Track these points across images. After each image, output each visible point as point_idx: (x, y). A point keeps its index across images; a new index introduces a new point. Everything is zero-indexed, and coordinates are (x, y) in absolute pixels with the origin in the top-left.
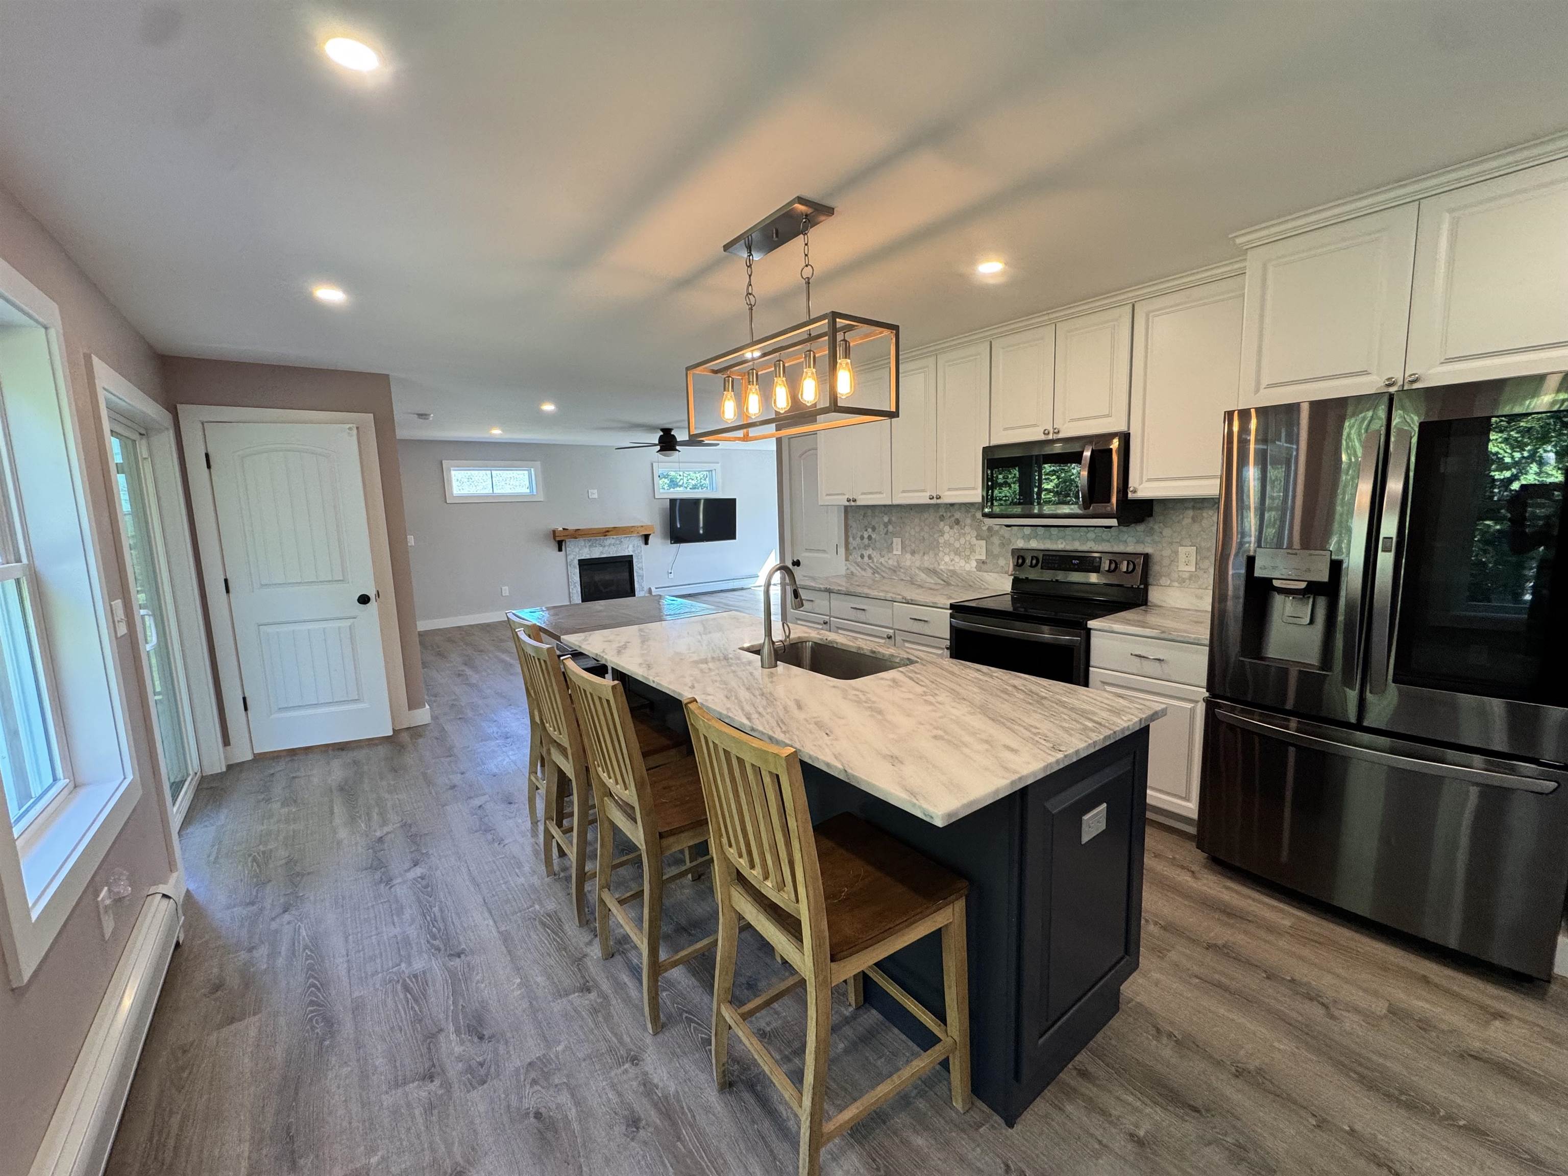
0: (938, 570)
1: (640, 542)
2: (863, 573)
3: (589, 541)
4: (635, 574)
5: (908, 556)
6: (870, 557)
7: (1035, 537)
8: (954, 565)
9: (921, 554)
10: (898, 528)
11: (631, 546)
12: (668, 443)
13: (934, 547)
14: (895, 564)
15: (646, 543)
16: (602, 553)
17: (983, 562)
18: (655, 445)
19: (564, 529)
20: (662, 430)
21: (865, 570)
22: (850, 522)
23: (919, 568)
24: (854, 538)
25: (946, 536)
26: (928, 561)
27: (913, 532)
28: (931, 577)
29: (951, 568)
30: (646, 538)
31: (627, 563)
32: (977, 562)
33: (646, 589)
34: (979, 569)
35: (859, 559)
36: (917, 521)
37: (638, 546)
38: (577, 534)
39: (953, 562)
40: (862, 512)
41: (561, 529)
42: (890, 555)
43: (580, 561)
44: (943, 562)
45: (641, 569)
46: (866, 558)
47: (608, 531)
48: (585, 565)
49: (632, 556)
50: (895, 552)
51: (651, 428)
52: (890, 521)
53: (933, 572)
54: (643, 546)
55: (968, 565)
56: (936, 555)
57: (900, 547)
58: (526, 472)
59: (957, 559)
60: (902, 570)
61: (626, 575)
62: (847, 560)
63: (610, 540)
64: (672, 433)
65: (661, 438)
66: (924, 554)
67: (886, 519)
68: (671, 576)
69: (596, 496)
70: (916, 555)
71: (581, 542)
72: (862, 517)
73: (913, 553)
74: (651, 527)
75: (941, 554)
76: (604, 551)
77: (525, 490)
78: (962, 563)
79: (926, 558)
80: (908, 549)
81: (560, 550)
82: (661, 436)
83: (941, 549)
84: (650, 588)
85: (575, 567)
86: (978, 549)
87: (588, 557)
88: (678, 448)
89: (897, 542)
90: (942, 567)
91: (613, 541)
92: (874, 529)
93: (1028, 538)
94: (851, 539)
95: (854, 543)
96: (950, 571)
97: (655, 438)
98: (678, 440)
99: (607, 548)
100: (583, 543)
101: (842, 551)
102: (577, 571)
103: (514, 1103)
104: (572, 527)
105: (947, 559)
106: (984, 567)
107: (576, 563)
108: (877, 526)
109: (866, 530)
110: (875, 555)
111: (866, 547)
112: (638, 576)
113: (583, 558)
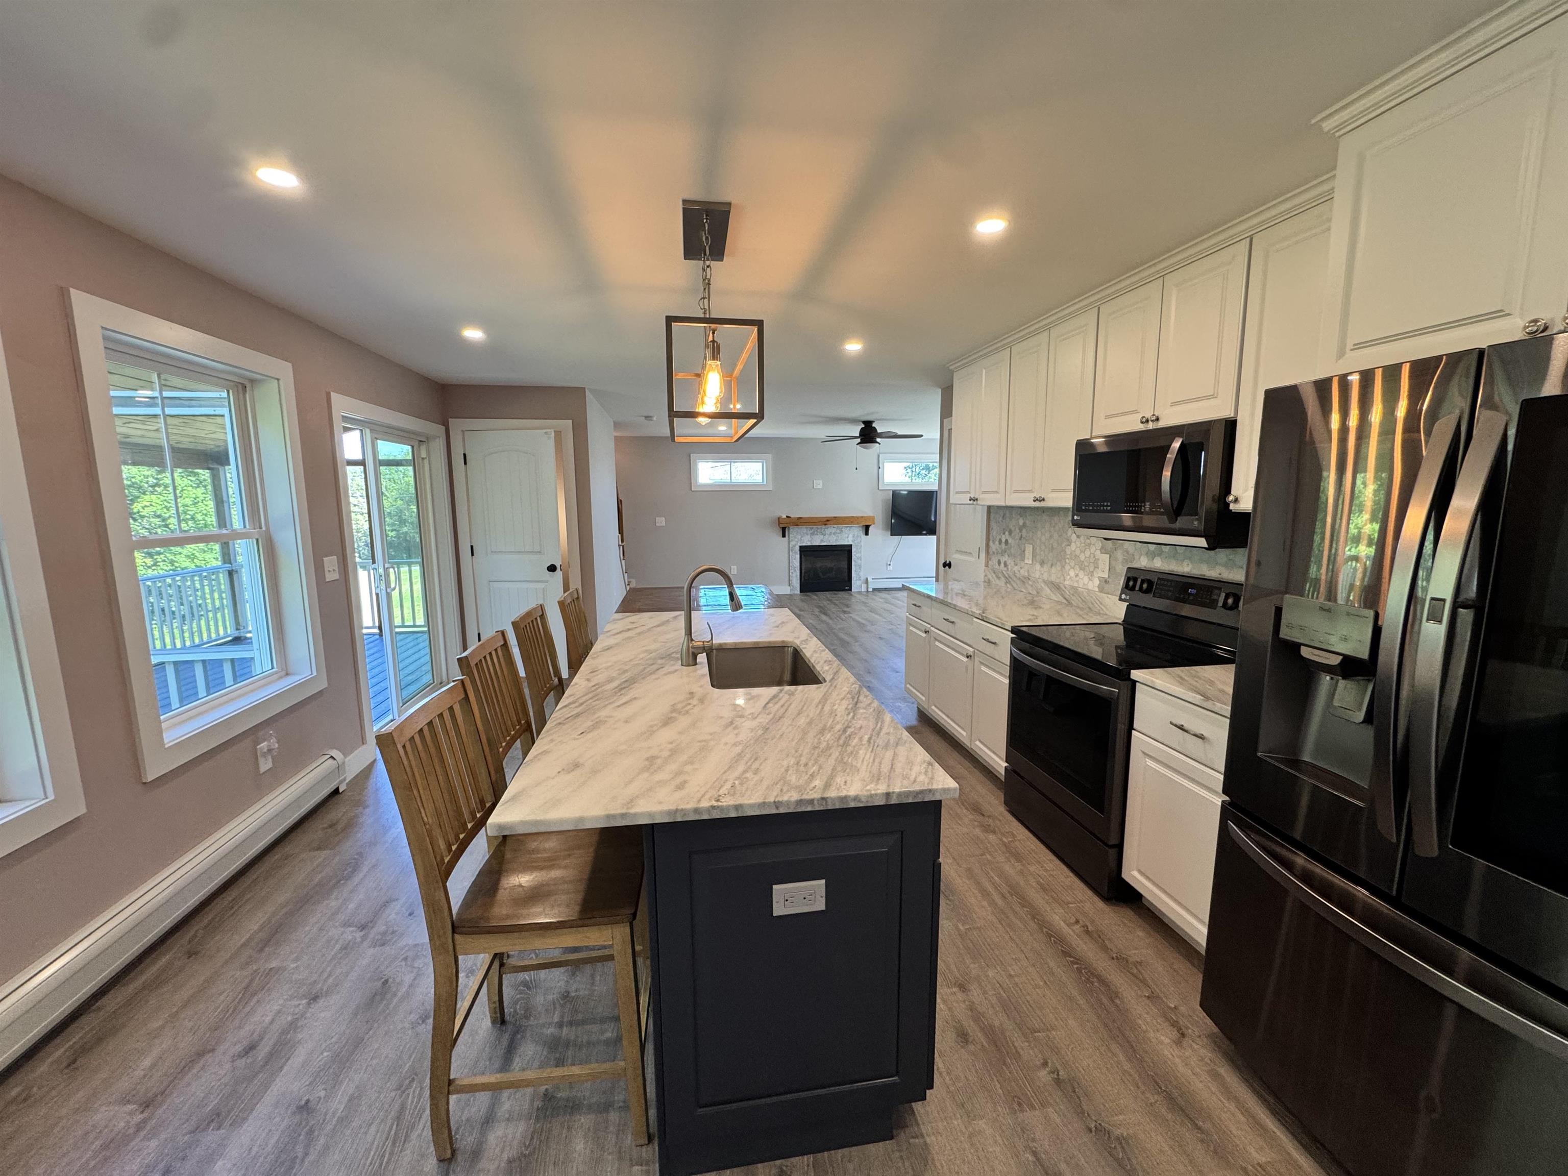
0: (1061, 586)
1: (860, 532)
2: (997, 581)
3: (812, 529)
4: (853, 563)
5: (1038, 566)
6: (1006, 565)
7: (1160, 555)
8: (1077, 581)
9: (1049, 565)
10: (1031, 534)
11: (851, 536)
12: (868, 435)
13: (1061, 558)
14: (1026, 574)
15: (867, 534)
16: (822, 541)
17: (1106, 582)
18: (856, 437)
19: (787, 517)
20: (864, 422)
21: (999, 578)
22: (993, 524)
23: (1044, 581)
24: (994, 543)
25: (1073, 546)
26: (1054, 574)
27: (1043, 539)
28: (1056, 595)
29: (1075, 585)
30: (867, 529)
31: (845, 552)
32: (1100, 581)
33: (863, 578)
34: (1101, 589)
35: (997, 566)
36: (1047, 525)
37: (858, 536)
38: (799, 522)
39: (1078, 579)
40: (1002, 513)
41: (785, 517)
42: (1023, 564)
43: (801, 547)
44: (1068, 577)
45: (860, 558)
46: (1002, 565)
47: (828, 521)
48: (805, 551)
49: (851, 545)
50: (1026, 561)
51: (853, 421)
52: (1024, 525)
53: (1056, 587)
54: (863, 536)
55: (1091, 582)
56: (1063, 567)
57: (1031, 557)
58: (761, 464)
59: (1081, 574)
60: (1030, 583)
61: (844, 564)
62: (987, 566)
63: (831, 529)
64: (873, 425)
65: (862, 430)
66: (1052, 565)
67: (1021, 522)
68: (891, 568)
69: (820, 487)
70: (1045, 566)
71: (804, 529)
72: (1001, 518)
73: (1042, 563)
74: (872, 519)
75: (1067, 567)
76: (825, 540)
77: (758, 479)
78: (1086, 579)
79: (1053, 570)
80: (1038, 558)
81: (784, 536)
82: (862, 428)
83: (1067, 560)
84: (867, 579)
85: (796, 553)
86: (1100, 563)
87: (809, 544)
88: (878, 440)
89: (1029, 549)
90: (1067, 583)
91: (834, 530)
92: (1010, 533)
93: (1152, 556)
94: (991, 543)
95: (994, 547)
96: (1073, 587)
97: (856, 430)
98: (879, 431)
99: (827, 536)
100: (805, 531)
101: (983, 555)
102: (798, 556)
103: (382, 968)
104: (794, 515)
105: (1072, 573)
106: (1106, 587)
107: (797, 548)
108: (1013, 529)
109: (1004, 534)
110: (1010, 562)
111: (1003, 552)
112: (855, 566)
113: (804, 544)
